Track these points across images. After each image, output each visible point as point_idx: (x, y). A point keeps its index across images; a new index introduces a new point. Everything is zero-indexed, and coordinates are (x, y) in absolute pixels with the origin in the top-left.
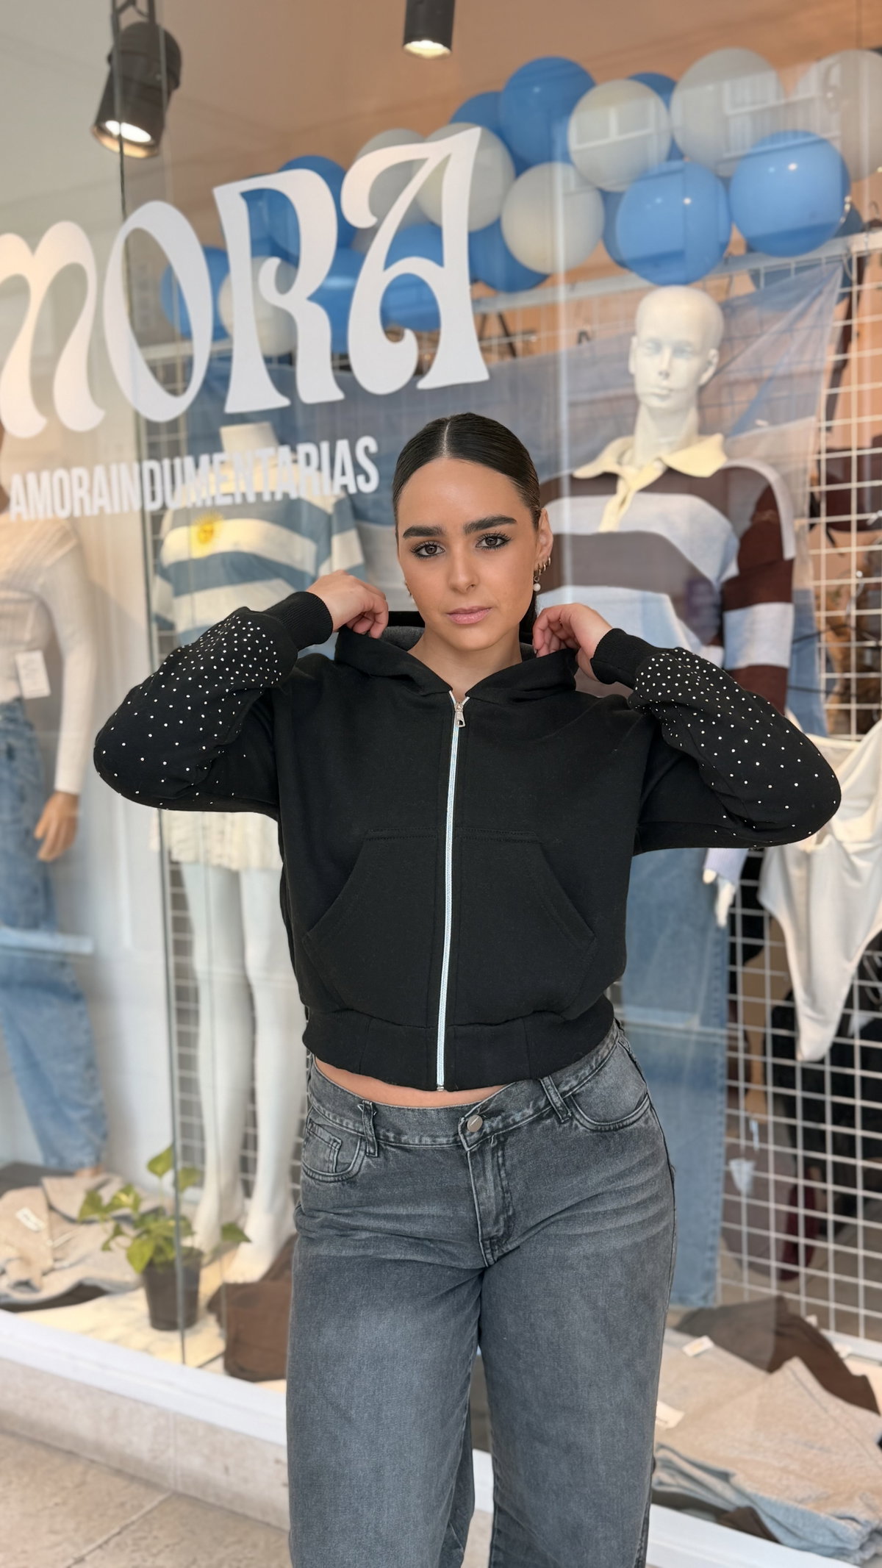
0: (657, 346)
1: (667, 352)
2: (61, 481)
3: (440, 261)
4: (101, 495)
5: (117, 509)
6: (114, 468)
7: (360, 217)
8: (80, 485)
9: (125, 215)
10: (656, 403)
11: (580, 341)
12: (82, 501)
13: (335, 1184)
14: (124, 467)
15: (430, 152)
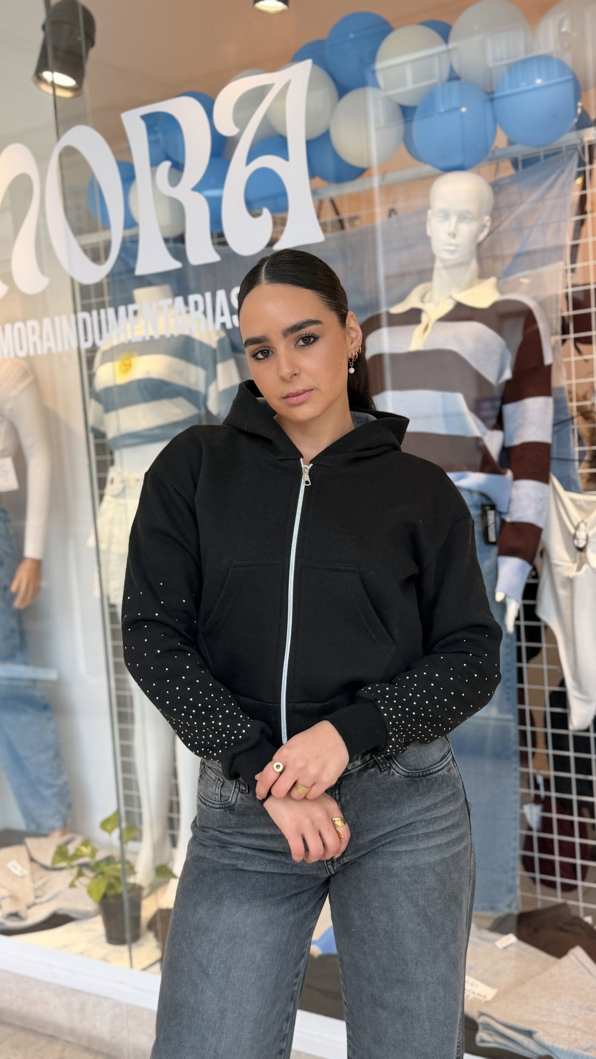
0: (446, 215)
1: (453, 219)
2: (19, 330)
3: (286, 158)
4: (48, 340)
5: (60, 349)
6: (57, 319)
7: (227, 129)
8: (34, 333)
9: (58, 137)
10: (446, 256)
11: (390, 216)
12: (35, 344)
13: (220, 810)
14: (64, 318)
15: (275, 79)
